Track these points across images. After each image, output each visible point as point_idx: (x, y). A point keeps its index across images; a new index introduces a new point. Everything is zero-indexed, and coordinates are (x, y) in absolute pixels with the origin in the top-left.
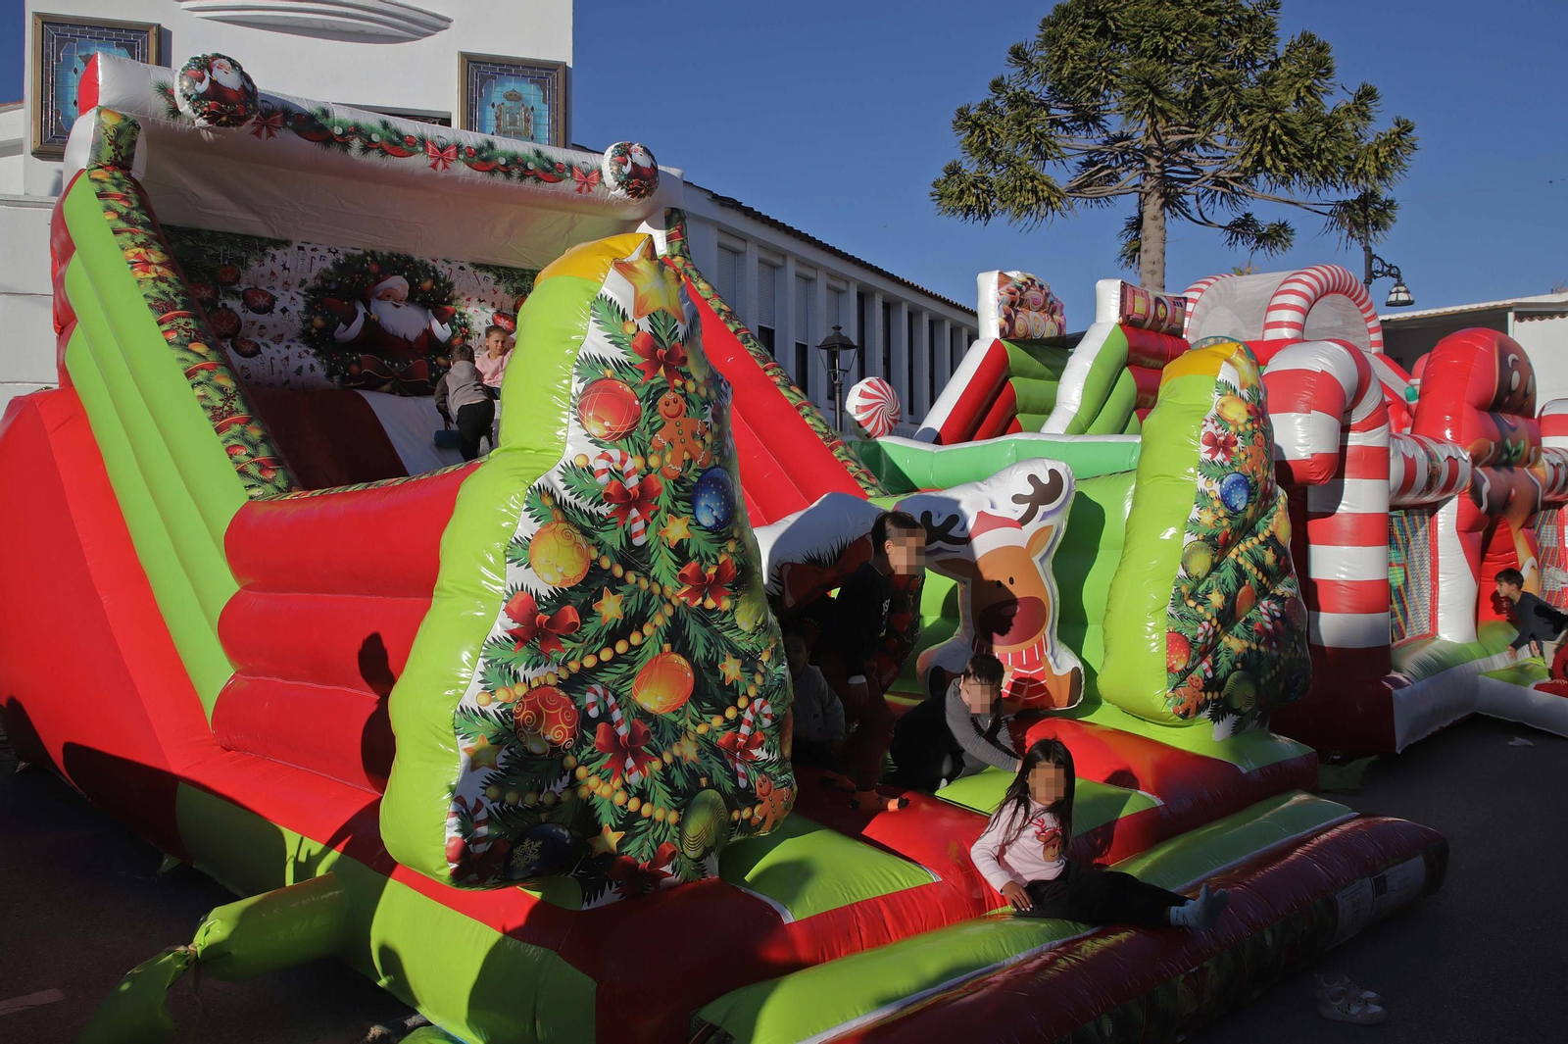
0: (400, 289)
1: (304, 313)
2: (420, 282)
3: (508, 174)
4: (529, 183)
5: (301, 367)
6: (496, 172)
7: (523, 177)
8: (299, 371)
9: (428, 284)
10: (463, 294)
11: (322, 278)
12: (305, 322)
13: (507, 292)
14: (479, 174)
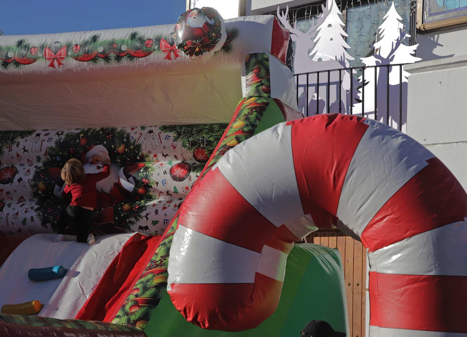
0: (101, 154)
1: (33, 180)
2: (115, 147)
3: (107, 58)
4: (125, 61)
5: (25, 219)
6: (97, 59)
7: (119, 58)
8: (24, 221)
9: (121, 148)
10: (150, 152)
11: (49, 154)
12: (33, 186)
13: (184, 146)
14: (85, 63)
